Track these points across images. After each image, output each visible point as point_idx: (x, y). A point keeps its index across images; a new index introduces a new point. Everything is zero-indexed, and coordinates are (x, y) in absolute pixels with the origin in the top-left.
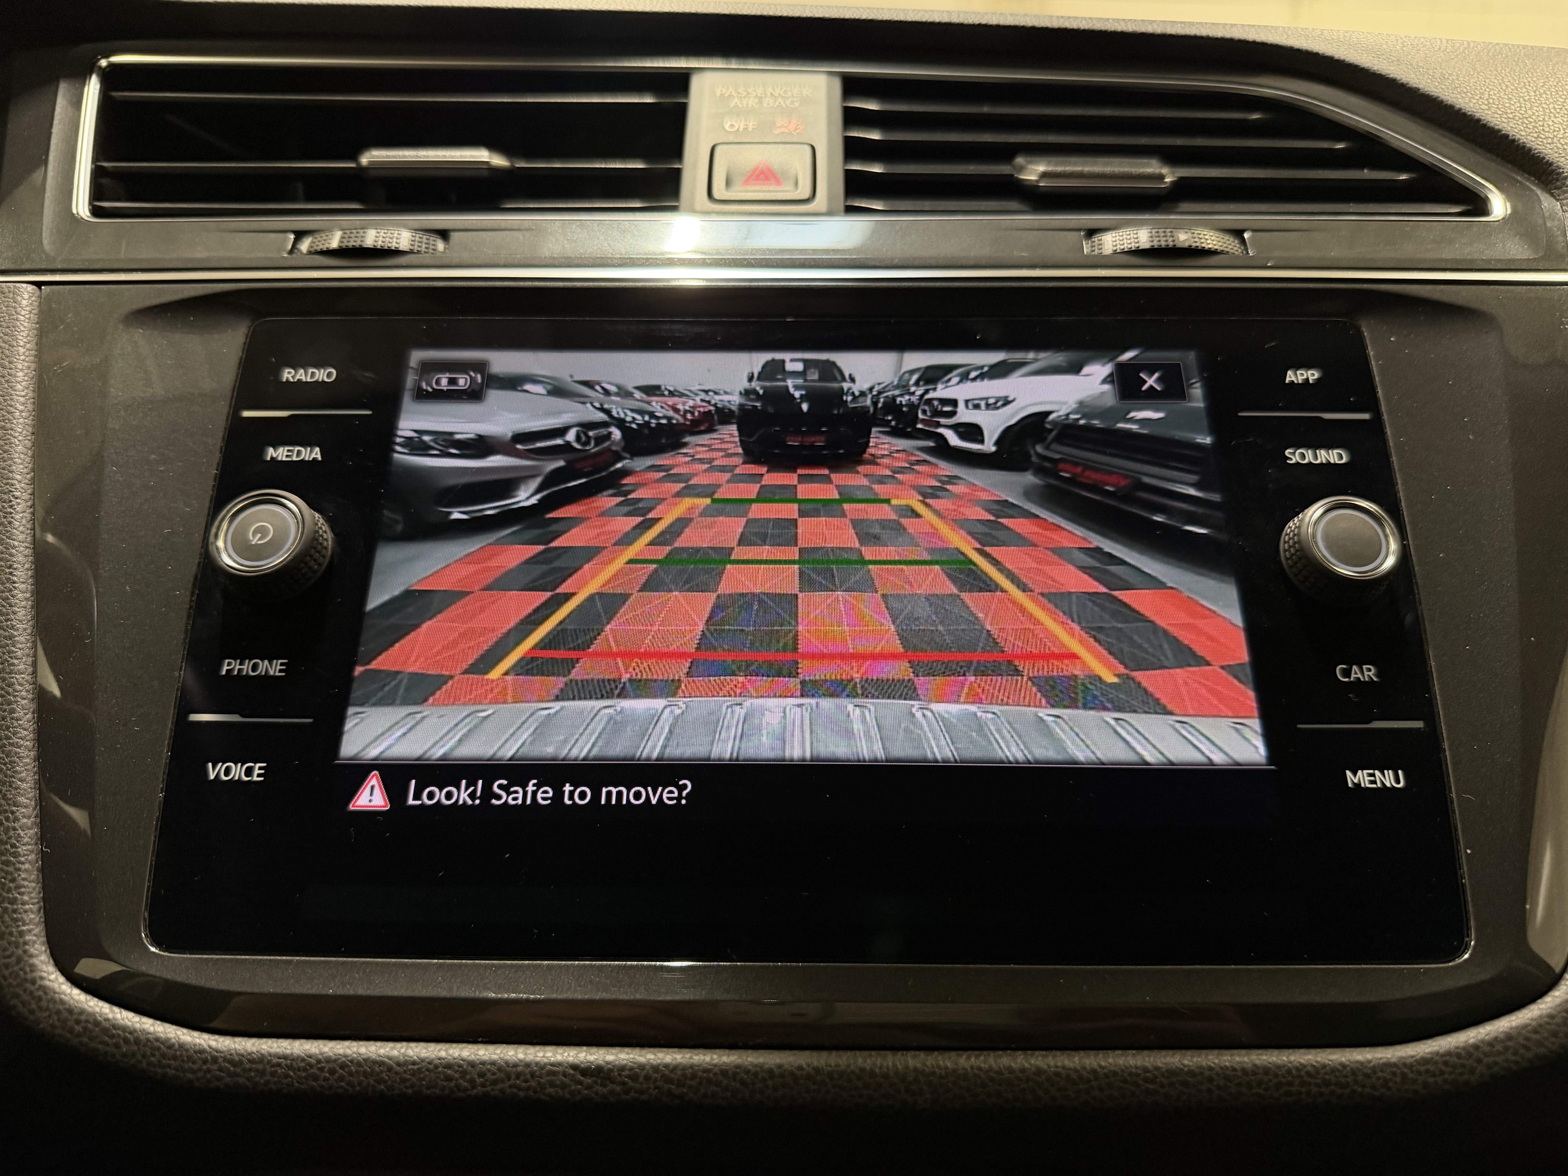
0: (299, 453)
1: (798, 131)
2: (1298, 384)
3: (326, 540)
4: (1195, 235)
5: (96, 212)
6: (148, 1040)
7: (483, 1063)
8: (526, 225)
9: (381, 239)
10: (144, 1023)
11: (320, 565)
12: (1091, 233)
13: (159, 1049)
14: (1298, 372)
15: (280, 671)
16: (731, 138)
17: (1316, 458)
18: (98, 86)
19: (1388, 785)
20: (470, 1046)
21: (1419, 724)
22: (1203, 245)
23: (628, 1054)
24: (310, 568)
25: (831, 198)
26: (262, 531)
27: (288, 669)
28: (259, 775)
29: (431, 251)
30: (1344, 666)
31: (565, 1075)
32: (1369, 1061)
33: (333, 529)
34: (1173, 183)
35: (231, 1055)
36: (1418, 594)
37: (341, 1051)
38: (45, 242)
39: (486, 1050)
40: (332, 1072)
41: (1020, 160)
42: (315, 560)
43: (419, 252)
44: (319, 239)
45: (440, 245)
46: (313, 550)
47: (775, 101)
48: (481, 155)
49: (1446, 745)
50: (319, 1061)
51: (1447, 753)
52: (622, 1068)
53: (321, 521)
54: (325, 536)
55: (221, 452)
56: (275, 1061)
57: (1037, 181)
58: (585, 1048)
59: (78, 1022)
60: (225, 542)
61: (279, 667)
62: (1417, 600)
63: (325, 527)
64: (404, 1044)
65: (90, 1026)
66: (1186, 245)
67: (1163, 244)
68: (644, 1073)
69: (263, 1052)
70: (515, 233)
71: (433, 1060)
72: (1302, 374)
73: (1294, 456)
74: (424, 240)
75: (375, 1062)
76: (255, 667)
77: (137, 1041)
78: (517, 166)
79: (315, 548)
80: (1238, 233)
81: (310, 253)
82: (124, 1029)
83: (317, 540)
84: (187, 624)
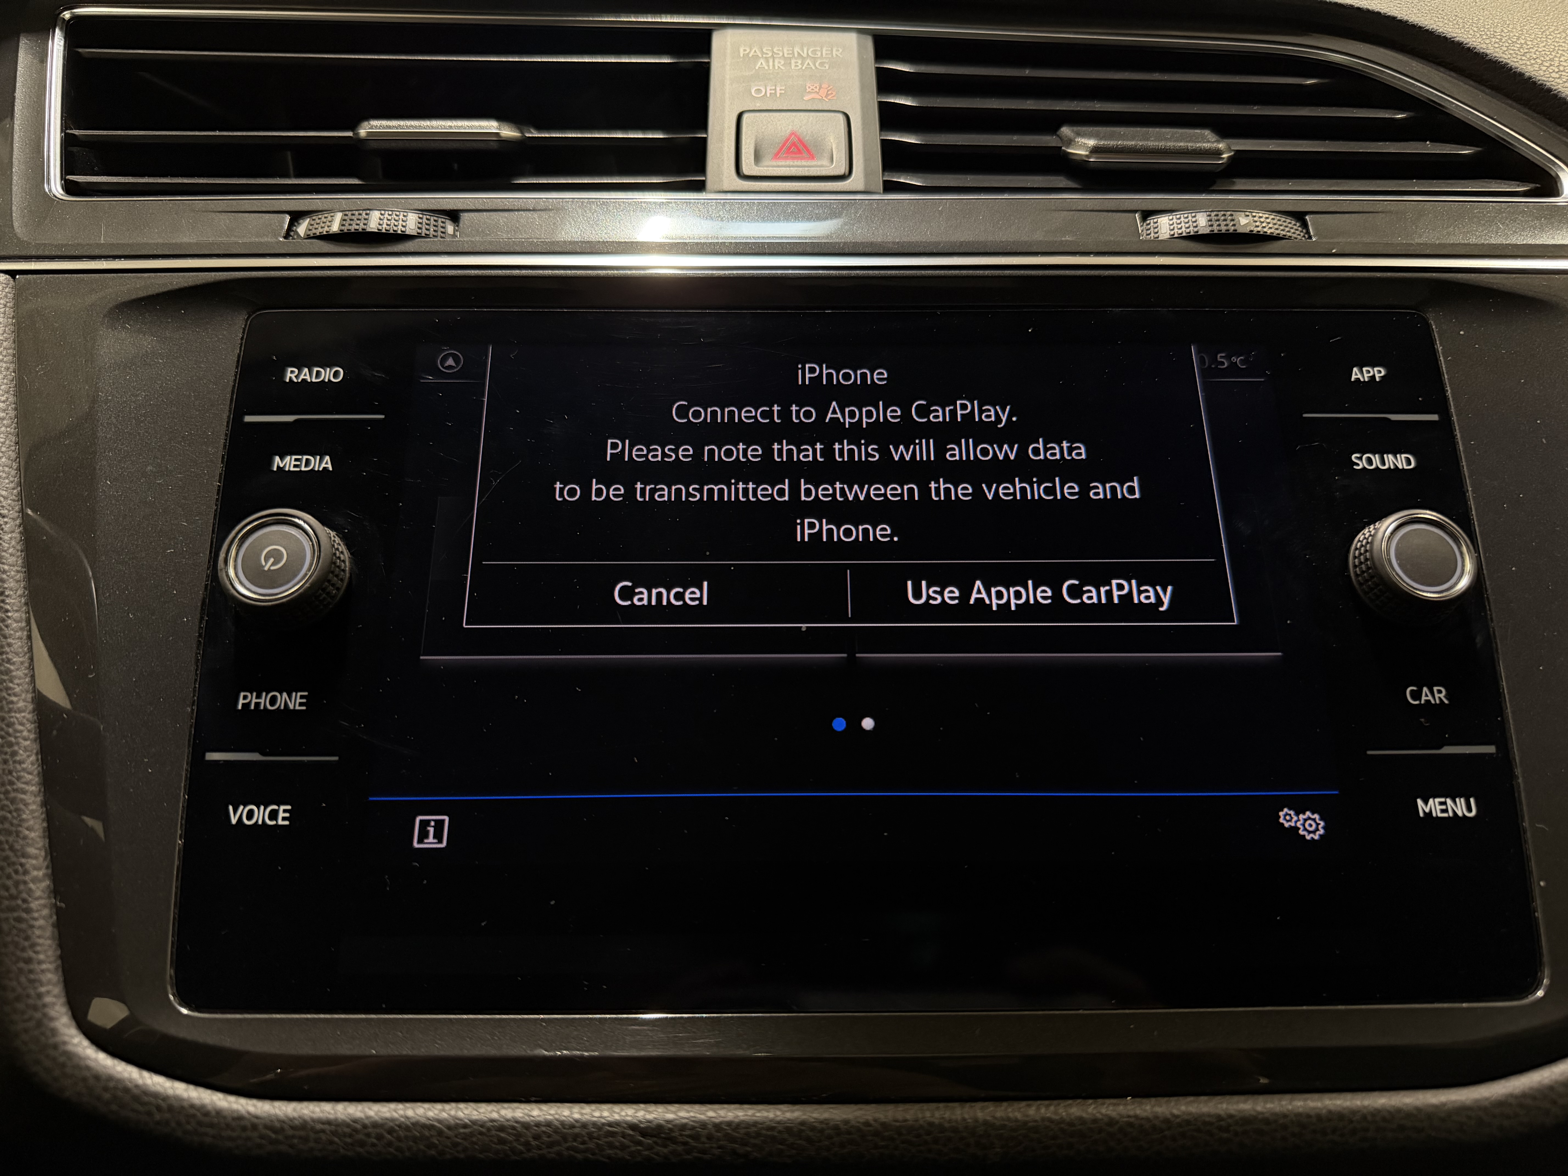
0: (308, 462)
1: (829, 97)
2: (1364, 381)
3: (344, 561)
4: (1256, 219)
5: (70, 188)
6: (182, 1108)
7: (538, 1124)
8: (542, 205)
9: (385, 221)
10: (177, 1088)
11: (338, 589)
12: (1146, 215)
13: (194, 1116)
14: (1364, 369)
15: (301, 704)
16: (758, 106)
17: (1383, 463)
18: (62, 43)
19: (1460, 814)
20: (523, 1106)
21: (1491, 749)
22: (1265, 230)
23: (688, 1112)
24: (328, 594)
25: (867, 174)
26: (276, 555)
27: (309, 702)
28: (284, 819)
29: (439, 233)
30: (1415, 688)
31: (624, 1136)
32: (1444, 1104)
33: (349, 548)
34: (1229, 158)
35: (272, 1121)
36: (1490, 610)
37: (388, 1115)
38: (16, 224)
39: (541, 1110)
40: (380, 1137)
41: (1066, 131)
42: (333, 585)
43: (427, 236)
44: (318, 221)
45: (450, 228)
46: (331, 575)
47: (802, 64)
48: (489, 126)
49: (1518, 771)
50: (365, 1126)
51: (1520, 780)
52: (683, 1127)
53: (337, 540)
54: (342, 557)
55: (222, 462)
56: (319, 1126)
57: (1087, 156)
58: (642, 1106)
59: (106, 1089)
60: (235, 568)
61: (298, 701)
62: (1489, 617)
63: (342, 547)
64: (453, 1105)
65: (120, 1094)
66: (1247, 230)
67: (1223, 229)
68: (706, 1131)
69: (306, 1117)
70: (529, 214)
71: (485, 1122)
72: (1368, 372)
73: (1360, 462)
74: (432, 222)
75: (424, 1126)
76: (273, 701)
77: (171, 1108)
78: (527, 135)
79: (332, 572)
80: (1299, 217)
81: (308, 237)
82: (156, 1095)
83: (335, 563)
84: (197, 654)
